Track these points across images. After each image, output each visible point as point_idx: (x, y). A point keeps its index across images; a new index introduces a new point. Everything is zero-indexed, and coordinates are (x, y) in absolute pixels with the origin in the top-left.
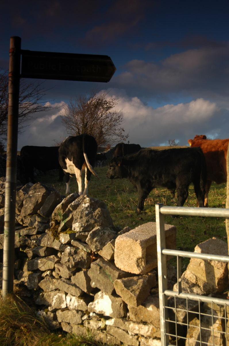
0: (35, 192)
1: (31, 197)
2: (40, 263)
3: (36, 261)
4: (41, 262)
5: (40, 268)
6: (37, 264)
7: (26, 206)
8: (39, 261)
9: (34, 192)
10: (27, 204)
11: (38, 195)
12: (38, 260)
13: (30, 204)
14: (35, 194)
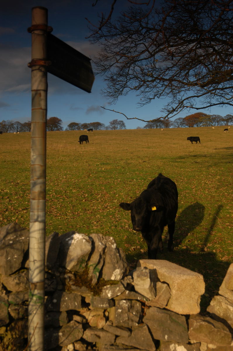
0: (17, 237)
1: (12, 244)
2: (62, 337)
3: (55, 335)
4: (63, 335)
5: (62, 343)
6: (57, 338)
7: (9, 258)
8: (60, 334)
9: (15, 236)
10: (9, 256)
11: (22, 239)
12: (58, 332)
13: (14, 255)
14: (17, 239)
